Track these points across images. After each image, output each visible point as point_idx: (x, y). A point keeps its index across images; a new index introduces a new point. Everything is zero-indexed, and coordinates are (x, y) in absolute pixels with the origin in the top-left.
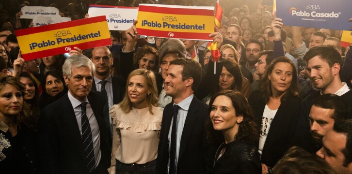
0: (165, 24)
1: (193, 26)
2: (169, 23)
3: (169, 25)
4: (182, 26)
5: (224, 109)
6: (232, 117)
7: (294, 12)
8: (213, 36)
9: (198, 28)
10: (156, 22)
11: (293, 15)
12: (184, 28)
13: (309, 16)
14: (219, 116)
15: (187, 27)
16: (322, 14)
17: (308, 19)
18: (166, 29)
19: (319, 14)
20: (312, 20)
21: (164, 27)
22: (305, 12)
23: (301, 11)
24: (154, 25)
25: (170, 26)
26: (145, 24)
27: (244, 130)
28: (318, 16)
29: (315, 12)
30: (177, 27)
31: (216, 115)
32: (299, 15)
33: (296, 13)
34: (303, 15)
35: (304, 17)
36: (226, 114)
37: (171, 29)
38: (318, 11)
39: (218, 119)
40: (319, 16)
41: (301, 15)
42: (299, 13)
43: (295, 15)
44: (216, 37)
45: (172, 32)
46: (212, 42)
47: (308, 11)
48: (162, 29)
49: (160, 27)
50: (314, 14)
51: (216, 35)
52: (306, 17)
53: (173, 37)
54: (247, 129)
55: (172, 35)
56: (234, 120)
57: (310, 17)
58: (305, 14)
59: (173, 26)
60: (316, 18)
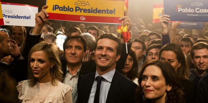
0: (78, 9)
1: (105, 10)
2: (81, 7)
3: (81, 9)
4: (94, 10)
5: (155, 78)
6: (163, 86)
7: (180, 9)
8: (123, 20)
9: (109, 12)
10: (68, 7)
11: (179, 11)
12: (96, 12)
13: (193, 12)
14: (150, 85)
15: (99, 11)
16: (205, 10)
17: (193, 15)
18: (78, 13)
19: (203, 10)
20: (196, 15)
21: (76, 11)
22: (190, 8)
23: (186, 8)
24: (65, 9)
25: (82, 11)
26: (56, 8)
27: (171, 98)
28: (201, 12)
29: (199, 9)
30: (89, 11)
31: (147, 84)
32: (185, 11)
33: (182, 10)
34: (188, 12)
35: (189, 13)
36: (157, 83)
37: (83, 13)
38: (201, 8)
39: (149, 88)
40: (203, 12)
41: (186, 12)
42: (184, 10)
43: (181, 11)
44: (125, 20)
45: (84, 16)
46: (122, 25)
47: (193, 8)
48: (74, 13)
49: (73, 11)
50: (198, 10)
51: (126, 18)
52: (191, 13)
53: (85, 21)
54: (174, 97)
55: (84, 19)
56: (164, 89)
57: (195, 13)
58: (190, 10)
59: (85, 11)
60: (200, 13)
